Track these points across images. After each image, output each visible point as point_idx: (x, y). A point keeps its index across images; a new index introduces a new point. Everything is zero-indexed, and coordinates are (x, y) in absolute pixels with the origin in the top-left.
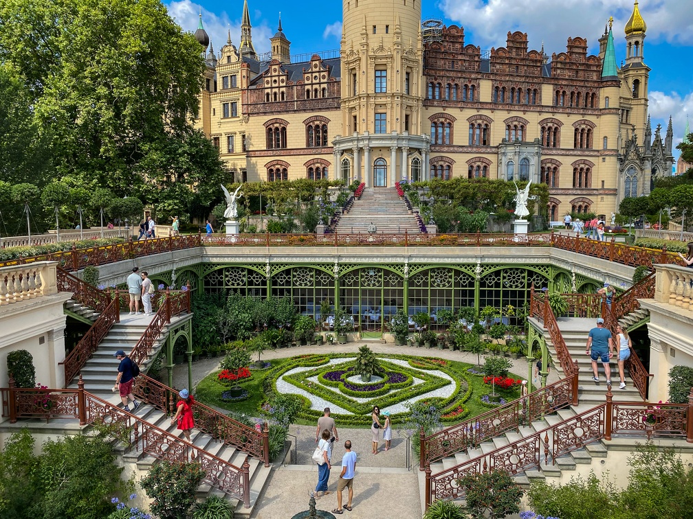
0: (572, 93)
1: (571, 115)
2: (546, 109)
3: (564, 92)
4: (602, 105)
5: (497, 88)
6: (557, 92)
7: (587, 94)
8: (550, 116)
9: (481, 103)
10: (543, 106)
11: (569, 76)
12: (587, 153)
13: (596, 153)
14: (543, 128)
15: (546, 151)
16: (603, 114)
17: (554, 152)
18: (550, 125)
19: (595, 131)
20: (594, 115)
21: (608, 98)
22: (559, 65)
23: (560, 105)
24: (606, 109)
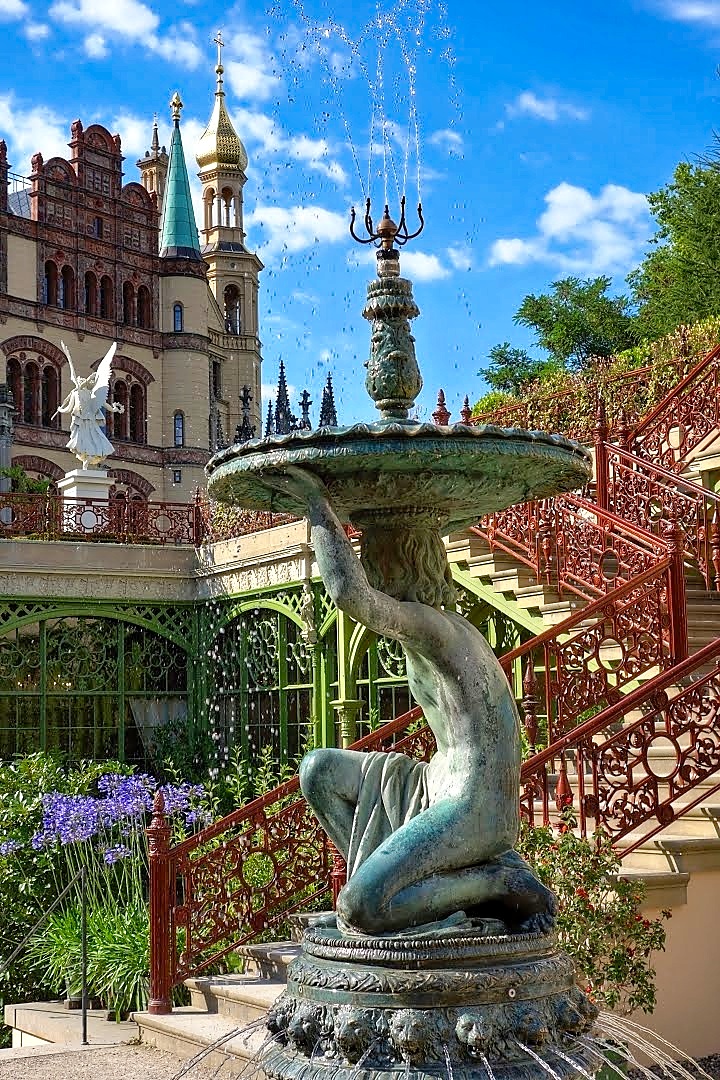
0: (89, 276)
1: (88, 338)
2: (19, 309)
3: (67, 270)
4: (165, 322)
6: (50, 267)
7: (128, 286)
8: (28, 329)
10: (12, 299)
11: (79, 227)
12: (133, 452)
13: (154, 456)
14: (12, 364)
15: (23, 434)
16: (169, 347)
17: (46, 438)
18: (32, 356)
19: (153, 393)
20: (147, 347)
21: (179, 307)
22: (51, 191)
23: (57, 304)
24: (176, 334)
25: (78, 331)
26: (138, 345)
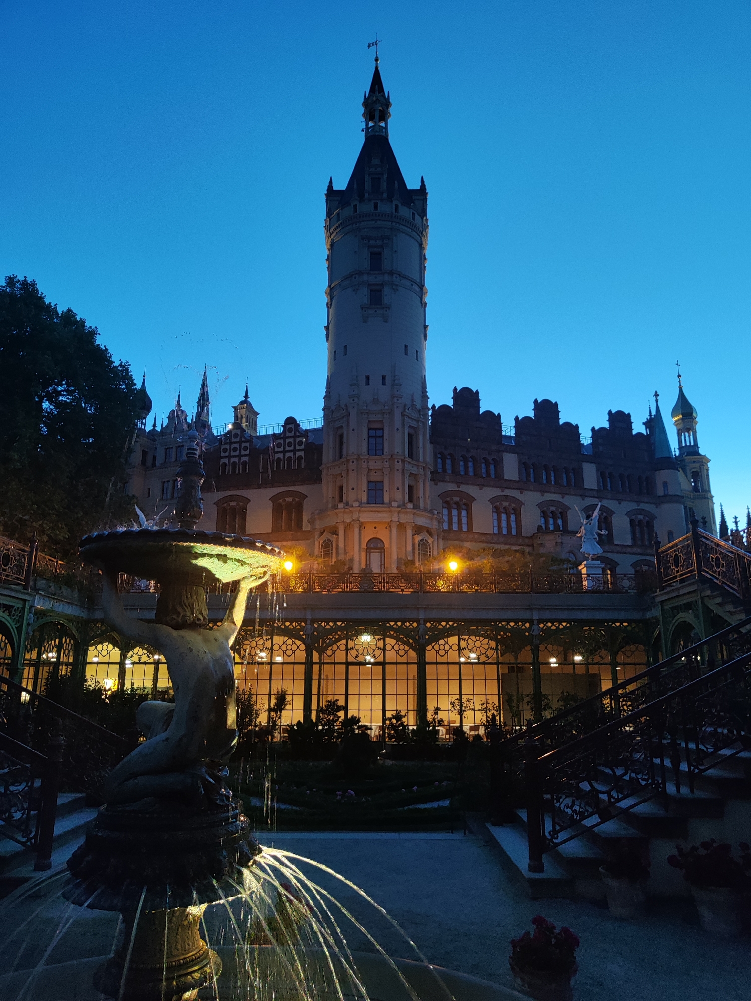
0: (621, 475)
1: (623, 502)
2: (590, 493)
4: (659, 491)
5: (524, 463)
6: (602, 474)
9: (506, 480)
10: (586, 489)
11: (615, 454)
12: (650, 552)
16: (663, 502)
19: (657, 523)
20: (652, 503)
21: (665, 484)
22: (600, 441)
23: (608, 490)
24: (665, 496)
25: (618, 500)
26: (647, 503)
